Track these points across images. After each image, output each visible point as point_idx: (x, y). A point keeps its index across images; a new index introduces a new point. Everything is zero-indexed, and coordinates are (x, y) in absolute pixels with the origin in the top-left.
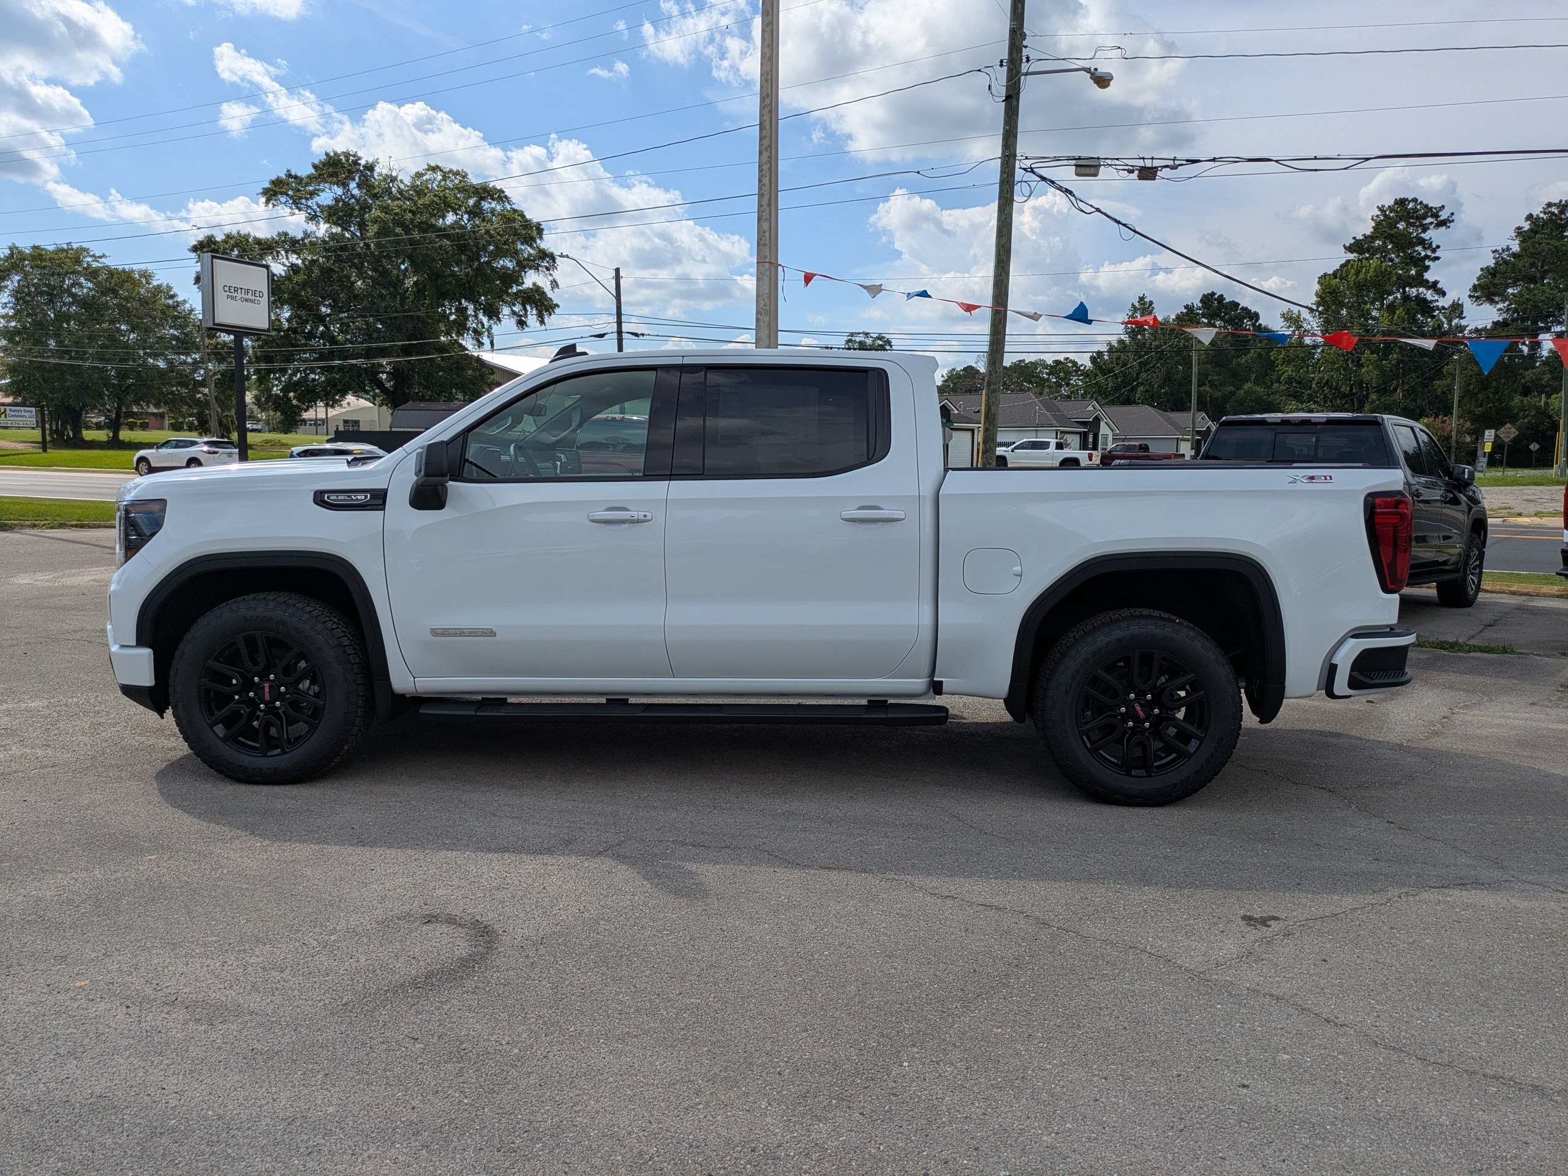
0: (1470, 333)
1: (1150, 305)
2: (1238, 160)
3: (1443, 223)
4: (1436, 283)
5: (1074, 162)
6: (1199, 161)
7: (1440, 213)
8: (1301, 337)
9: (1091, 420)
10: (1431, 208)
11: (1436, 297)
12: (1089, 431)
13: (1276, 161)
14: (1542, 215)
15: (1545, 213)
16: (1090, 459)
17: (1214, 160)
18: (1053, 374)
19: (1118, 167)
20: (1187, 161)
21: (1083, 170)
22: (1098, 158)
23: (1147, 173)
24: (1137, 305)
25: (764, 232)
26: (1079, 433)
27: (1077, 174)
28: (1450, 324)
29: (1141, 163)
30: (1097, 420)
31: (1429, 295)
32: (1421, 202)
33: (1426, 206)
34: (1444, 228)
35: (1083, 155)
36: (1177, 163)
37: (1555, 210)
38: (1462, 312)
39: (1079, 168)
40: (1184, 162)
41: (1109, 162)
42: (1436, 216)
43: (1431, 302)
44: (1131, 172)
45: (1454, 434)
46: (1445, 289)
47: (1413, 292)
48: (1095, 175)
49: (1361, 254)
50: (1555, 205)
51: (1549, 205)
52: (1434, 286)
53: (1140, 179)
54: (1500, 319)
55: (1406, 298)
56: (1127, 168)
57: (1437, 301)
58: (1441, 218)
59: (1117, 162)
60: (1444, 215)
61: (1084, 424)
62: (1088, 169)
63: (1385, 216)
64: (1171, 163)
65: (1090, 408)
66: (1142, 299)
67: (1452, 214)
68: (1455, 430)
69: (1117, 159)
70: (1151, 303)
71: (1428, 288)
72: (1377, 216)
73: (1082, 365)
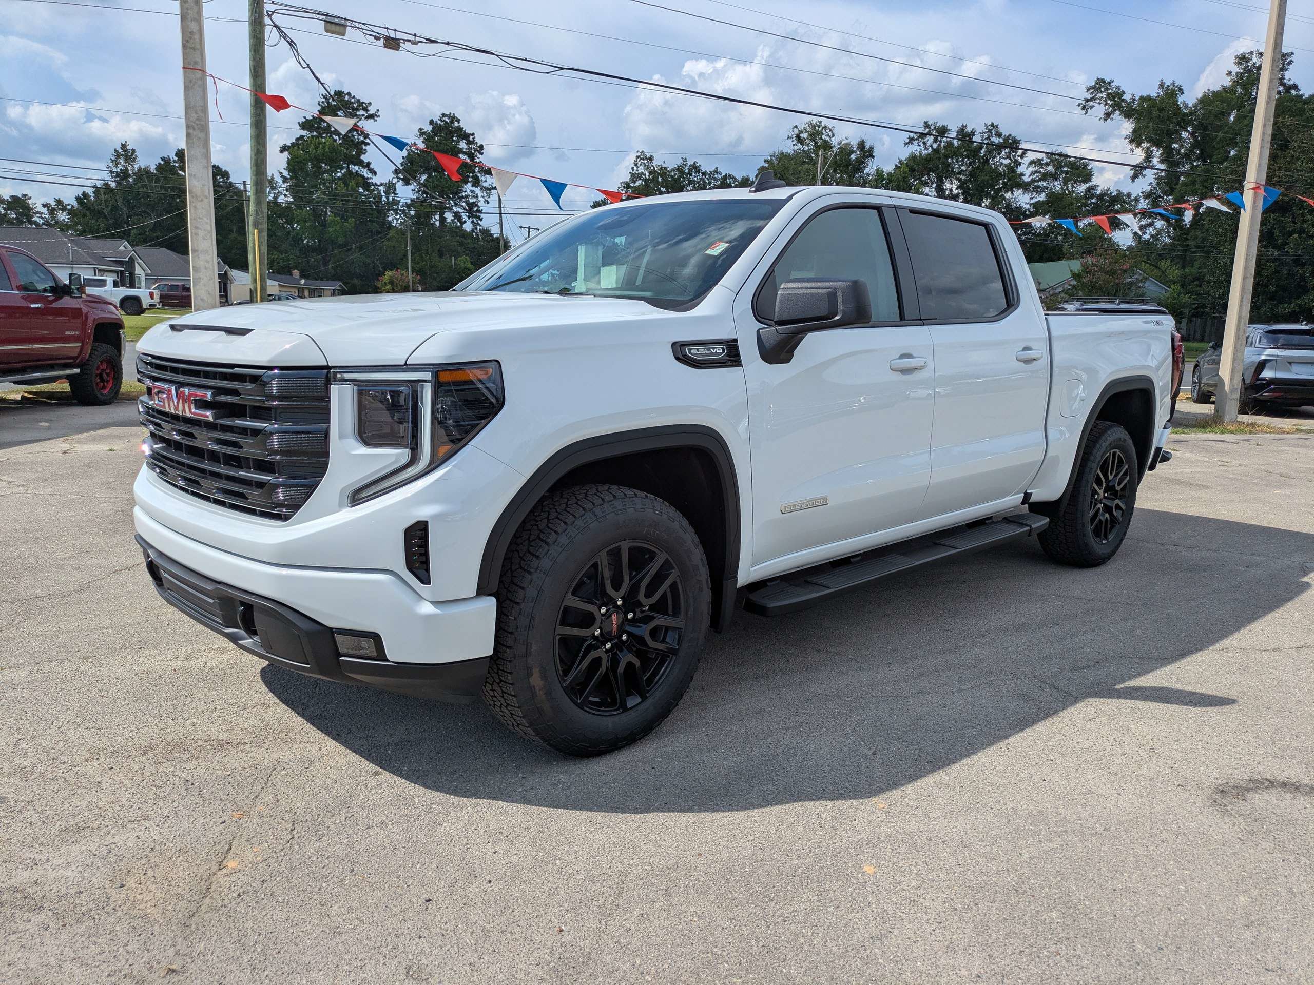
0: (402, 206)
1: (132, 154)
2: (468, 48)
3: (371, 117)
4: (369, 164)
5: (324, 17)
6: (436, 42)
7: (369, 108)
8: (275, 198)
9: (127, 259)
10: (363, 103)
11: (370, 175)
12: (126, 270)
13: (497, 56)
14: (439, 122)
15: (442, 121)
16: (152, 298)
17: (448, 43)
18: (11, 210)
19: (364, 31)
20: (427, 39)
21: (333, 27)
22: (345, 19)
23: (392, 43)
24: (120, 151)
25: (192, 33)
26: (116, 272)
27: (326, 31)
28: (388, 198)
29: (384, 32)
30: (132, 260)
31: (365, 173)
32: (354, 96)
33: (358, 101)
34: (373, 120)
35: (331, 12)
36: (418, 39)
37: (446, 119)
38: (395, 190)
39: (329, 25)
40: (425, 40)
41: (357, 25)
42: (366, 110)
43: (368, 178)
44: (377, 38)
45: (411, 284)
46: (375, 170)
47: (355, 168)
48: (343, 34)
49: (311, 132)
50: (447, 116)
51: (444, 115)
52: (368, 165)
53: (385, 47)
54: (415, 197)
55: (350, 173)
56: (374, 34)
57: (371, 178)
58: (371, 112)
59: (363, 27)
60: (372, 111)
61: (120, 263)
62: (333, 26)
63: (328, 103)
64: (412, 38)
65: (122, 248)
66: (124, 146)
67: (378, 110)
68: (411, 281)
69: (363, 24)
70: (133, 151)
71: (364, 167)
72: (323, 102)
73: (69, 205)
